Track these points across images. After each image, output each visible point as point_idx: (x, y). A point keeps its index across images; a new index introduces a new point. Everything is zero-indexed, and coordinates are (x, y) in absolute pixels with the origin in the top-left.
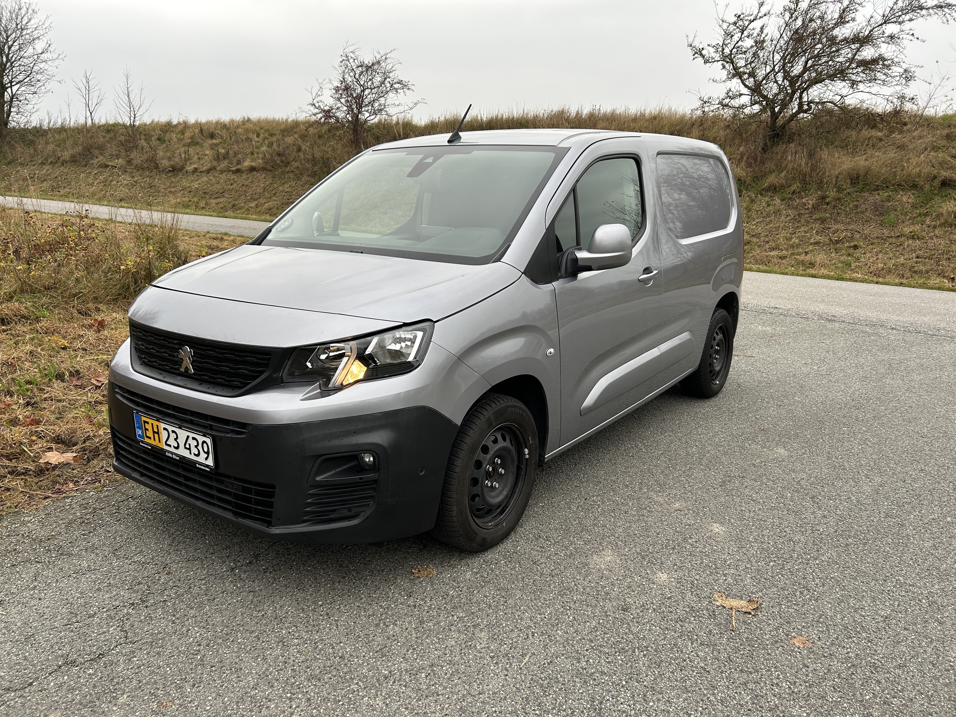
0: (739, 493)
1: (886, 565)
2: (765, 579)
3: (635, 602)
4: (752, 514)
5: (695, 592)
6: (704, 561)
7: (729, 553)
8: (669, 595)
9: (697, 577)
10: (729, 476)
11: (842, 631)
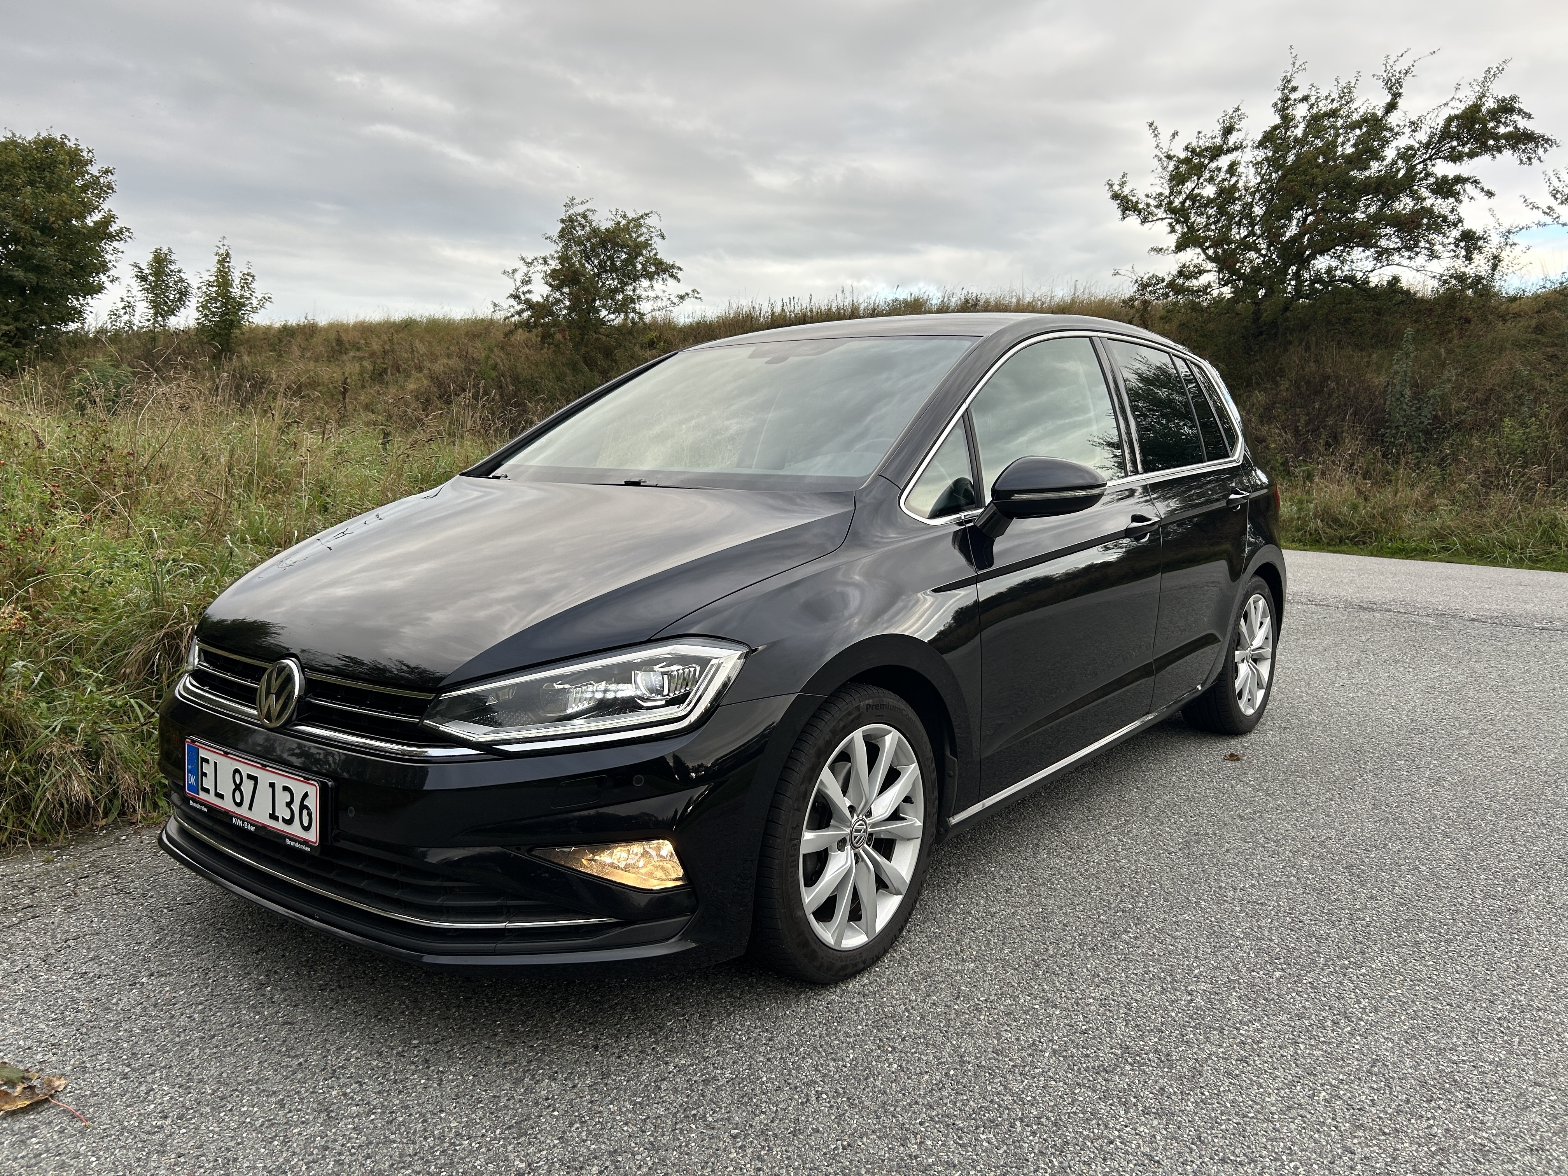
0: (1215, 860)
1: (1491, 975)
2: (1266, 999)
3: (1018, 1039)
4: (1239, 893)
5: (1132, 1022)
6: (1151, 969)
7: (1196, 957)
8: (1084, 1027)
9: (1139, 996)
10: (1196, 835)
11: (1415, 1089)
